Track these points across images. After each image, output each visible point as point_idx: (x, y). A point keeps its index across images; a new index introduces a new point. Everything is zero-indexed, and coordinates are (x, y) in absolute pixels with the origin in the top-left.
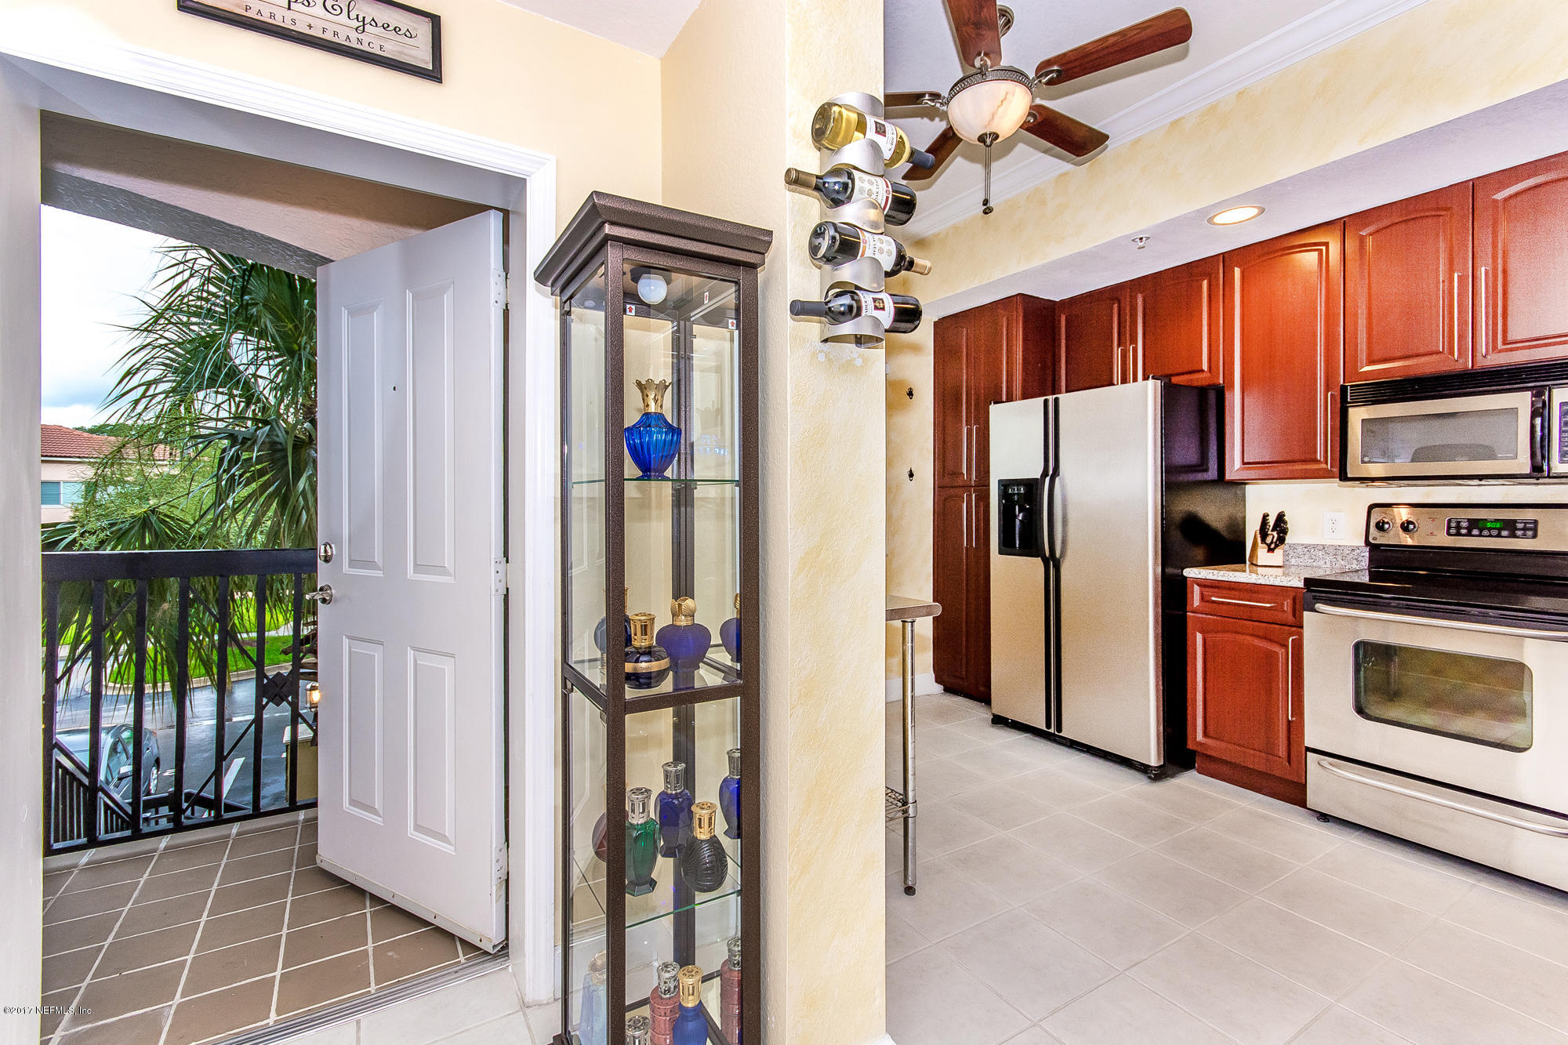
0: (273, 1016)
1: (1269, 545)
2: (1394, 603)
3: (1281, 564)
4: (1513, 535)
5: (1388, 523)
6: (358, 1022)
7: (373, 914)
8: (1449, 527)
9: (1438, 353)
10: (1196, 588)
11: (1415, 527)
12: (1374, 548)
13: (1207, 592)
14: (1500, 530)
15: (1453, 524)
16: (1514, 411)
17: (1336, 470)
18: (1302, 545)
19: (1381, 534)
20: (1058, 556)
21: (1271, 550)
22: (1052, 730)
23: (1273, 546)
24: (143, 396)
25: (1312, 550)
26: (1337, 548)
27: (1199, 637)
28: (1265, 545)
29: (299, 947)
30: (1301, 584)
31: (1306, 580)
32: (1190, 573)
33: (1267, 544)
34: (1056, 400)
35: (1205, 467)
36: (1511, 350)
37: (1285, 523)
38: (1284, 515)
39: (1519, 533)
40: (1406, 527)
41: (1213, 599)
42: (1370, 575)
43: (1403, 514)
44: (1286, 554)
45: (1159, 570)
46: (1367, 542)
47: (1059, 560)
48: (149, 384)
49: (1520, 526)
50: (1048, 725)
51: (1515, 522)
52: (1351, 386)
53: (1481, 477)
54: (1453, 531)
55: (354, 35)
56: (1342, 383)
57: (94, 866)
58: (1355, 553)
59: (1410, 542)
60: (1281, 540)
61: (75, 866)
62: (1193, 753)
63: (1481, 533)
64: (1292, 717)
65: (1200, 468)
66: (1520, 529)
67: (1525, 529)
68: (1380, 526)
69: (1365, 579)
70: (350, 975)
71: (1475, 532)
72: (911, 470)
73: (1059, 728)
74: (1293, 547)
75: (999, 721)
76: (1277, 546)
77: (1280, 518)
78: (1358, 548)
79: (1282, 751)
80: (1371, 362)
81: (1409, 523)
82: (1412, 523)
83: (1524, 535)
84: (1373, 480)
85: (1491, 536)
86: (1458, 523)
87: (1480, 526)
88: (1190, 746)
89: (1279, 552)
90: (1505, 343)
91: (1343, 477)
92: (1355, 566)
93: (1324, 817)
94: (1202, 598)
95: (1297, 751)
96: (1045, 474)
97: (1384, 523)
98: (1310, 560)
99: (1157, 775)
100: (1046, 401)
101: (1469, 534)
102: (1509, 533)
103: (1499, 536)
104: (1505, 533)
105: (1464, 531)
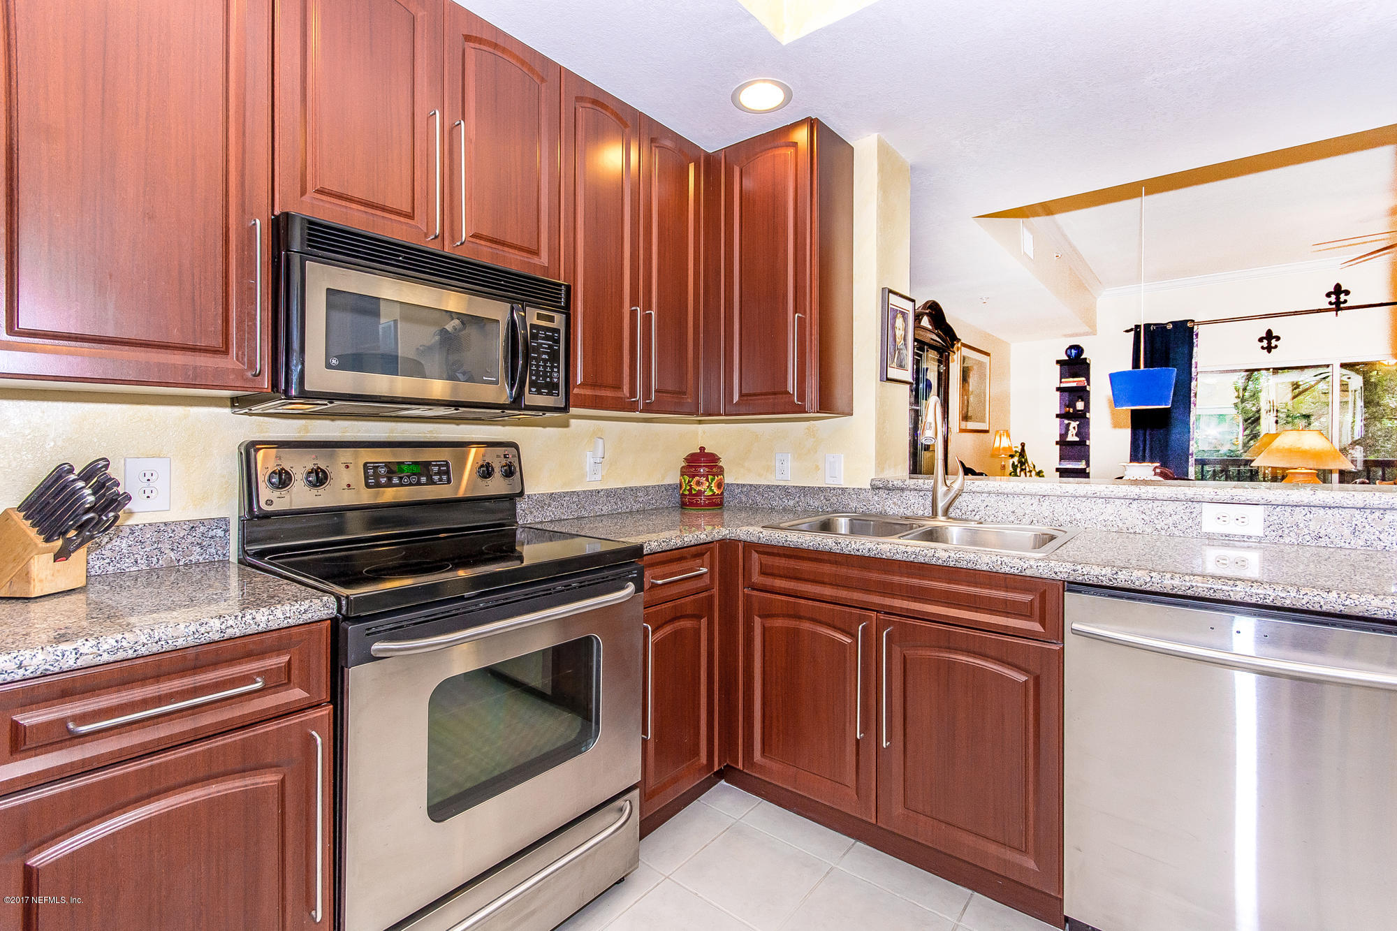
4: (431, 482)
8: (366, 478)
14: (417, 476)
15: (371, 472)
16: (494, 325)
19: (277, 495)
36: (478, 245)
39: (436, 478)
49: (433, 469)
51: (427, 465)
54: (371, 481)
63: (400, 480)
66: (435, 474)
67: (439, 473)
78: (202, 523)
80: (321, 192)
82: (319, 471)
83: (441, 480)
85: (411, 484)
86: (375, 468)
87: (398, 472)
92: (196, 558)
101: (390, 484)
102: (427, 480)
103: (419, 483)
104: (423, 479)
105: (383, 480)
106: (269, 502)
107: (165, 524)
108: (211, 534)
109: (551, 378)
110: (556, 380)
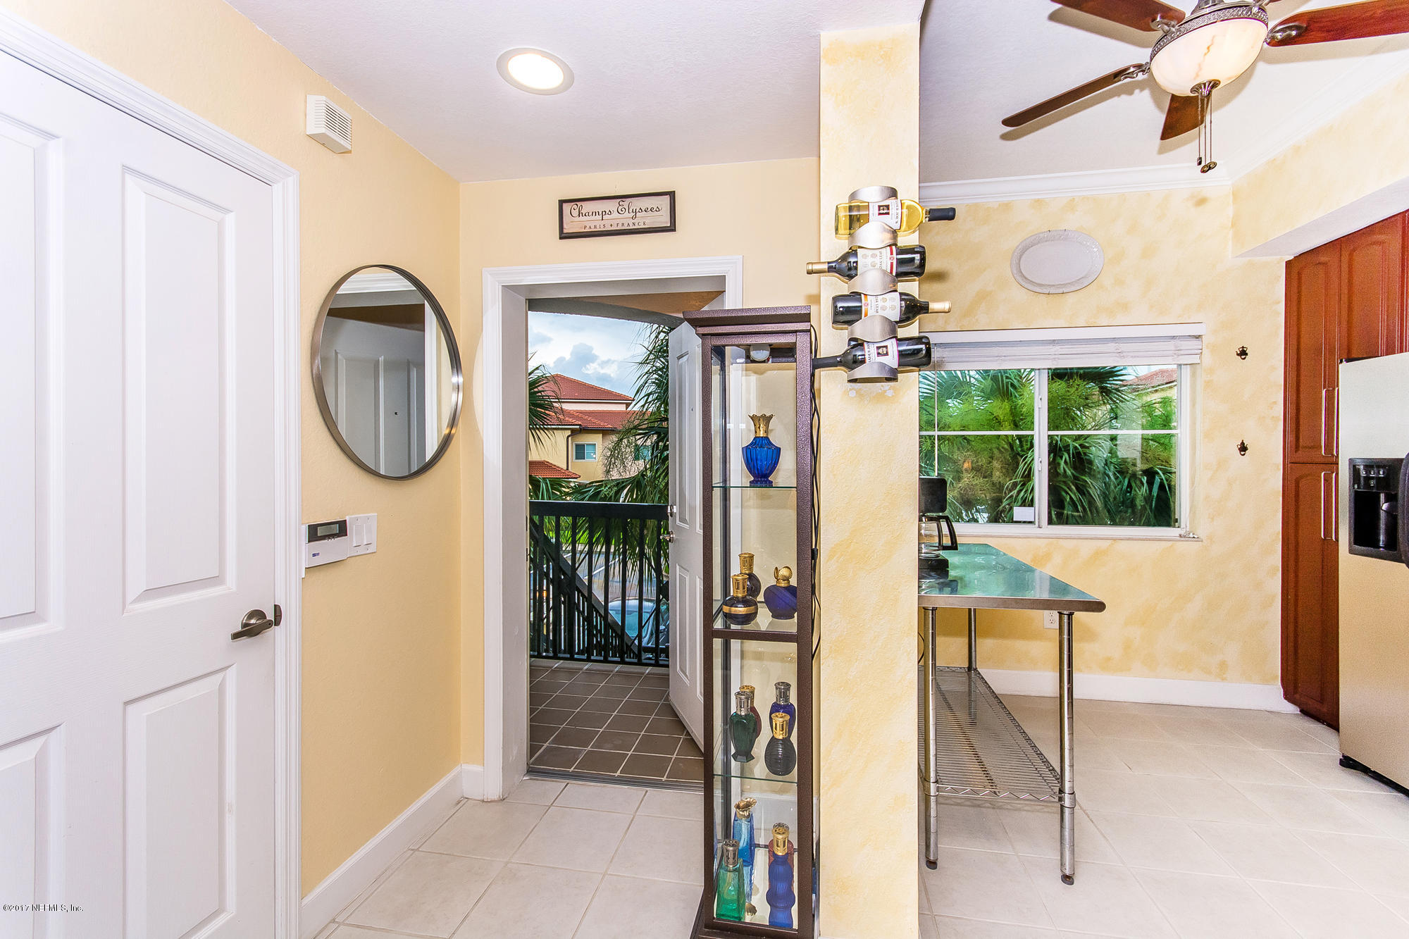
0: (618, 773)
6: (647, 791)
7: (685, 739)
24: (646, 402)
29: (647, 743)
48: (648, 395)
55: (631, 221)
57: (589, 671)
61: (582, 669)
70: (657, 767)
72: (1243, 444)
75: (1348, 763)
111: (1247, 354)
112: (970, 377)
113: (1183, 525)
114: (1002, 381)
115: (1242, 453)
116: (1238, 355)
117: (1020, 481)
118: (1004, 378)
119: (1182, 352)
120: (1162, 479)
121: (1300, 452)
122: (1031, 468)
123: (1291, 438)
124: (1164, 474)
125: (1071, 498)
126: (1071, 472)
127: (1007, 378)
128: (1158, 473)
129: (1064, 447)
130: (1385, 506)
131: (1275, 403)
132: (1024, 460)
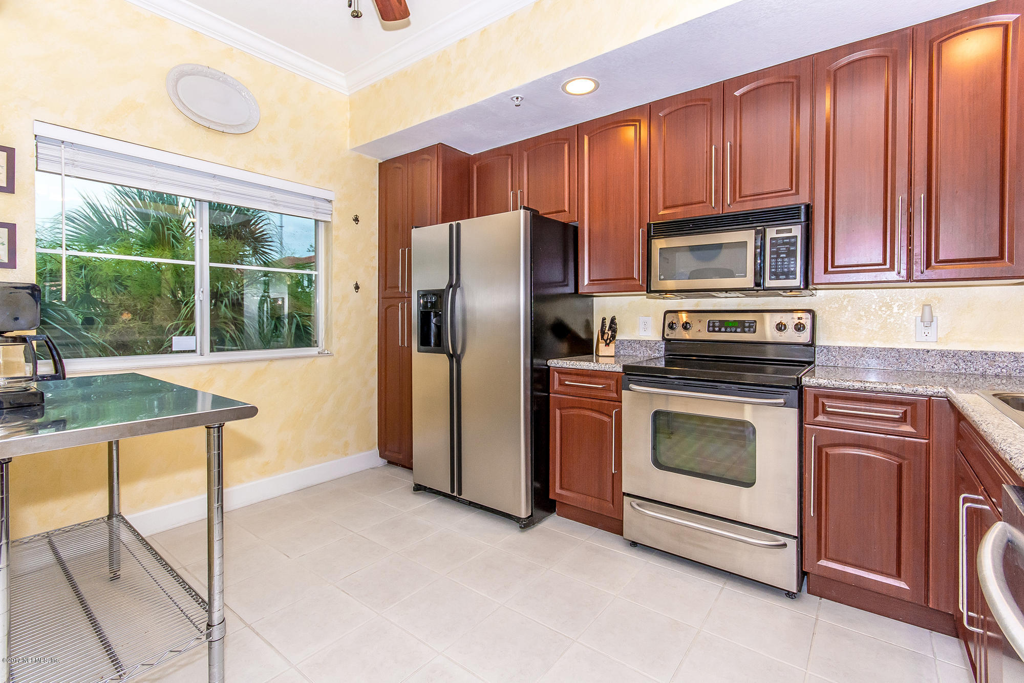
1: (606, 341)
2: (676, 382)
3: (613, 355)
4: (743, 331)
5: (675, 323)
8: (709, 326)
9: (703, 202)
10: (556, 375)
11: (690, 326)
12: (668, 341)
13: (563, 377)
14: (737, 327)
15: (711, 324)
16: (744, 244)
17: (645, 286)
18: (627, 340)
19: (671, 332)
20: (459, 353)
21: (607, 345)
22: (455, 494)
23: (608, 341)
25: (633, 344)
26: (647, 342)
27: (558, 412)
28: (603, 341)
30: (621, 370)
31: (624, 366)
32: (553, 363)
33: (604, 340)
34: (458, 225)
35: (566, 283)
36: (744, 201)
37: (616, 324)
38: (615, 319)
39: (747, 329)
40: (686, 326)
41: (567, 383)
42: (665, 361)
43: (684, 317)
44: (616, 347)
45: (529, 361)
46: (664, 338)
47: (459, 356)
49: (747, 325)
50: (453, 491)
51: (744, 322)
52: (654, 224)
53: (726, 290)
54: (711, 329)
56: (648, 222)
58: (657, 345)
59: (688, 337)
60: (613, 337)
62: (554, 502)
63: (726, 330)
64: (614, 471)
65: (563, 284)
66: (747, 327)
67: (749, 327)
68: (671, 326)
69: (661, 364)
71: (723, 329)
72: (357, 284)
73: (460, 493)
74: (622, 342)
75: (418, 488)
76: (611, 341)
77: (613, 321)
78: (659, 341)
79: (609, 497)
80: (666, 208)
81: (687, 323)
82: (689, 323)
83: (749, 331)
84: (666, 292)
85: (731, 332)
86: (714, 323)
87: (726, 325)
88: (551, 496)
89: (612, 345)
90: (740, 197)
91: (649, 291)
92: (657, 355)
93: (634, 544)
94: (561, 383)
95: (618, 496)
96: (450, 286)
97: (673, 323)
98: (631, 351)
99: (526, 524)
100: (451, 226)
101: (720, 331)
102: (741, 330)
103: (736, 332)
104: (739, 330)
105: (717, 329)
106: (668, 335)
107: (648, 341)
108: (661, 346)
109: (789, 268)
110: (792, 269)
111: (358, 221)
112: (127, 225)
113: (320, 345)
114: (164, 233)
115: (357, 291)
116: (354, 220)
117: (182, 323)
118: (166, 229)
119: (319, 210)
120: (298, 321)
121: (387, 291)
122: (193, 311)
123: (383, 282)
124: (299, 317)
125: (231, 336)
126: (231, 315)
127: (168, 229)
128: (296, 317)
129: (225, 293)
130: (434, 320)
131: (374, 257)
132: (185, 305)
